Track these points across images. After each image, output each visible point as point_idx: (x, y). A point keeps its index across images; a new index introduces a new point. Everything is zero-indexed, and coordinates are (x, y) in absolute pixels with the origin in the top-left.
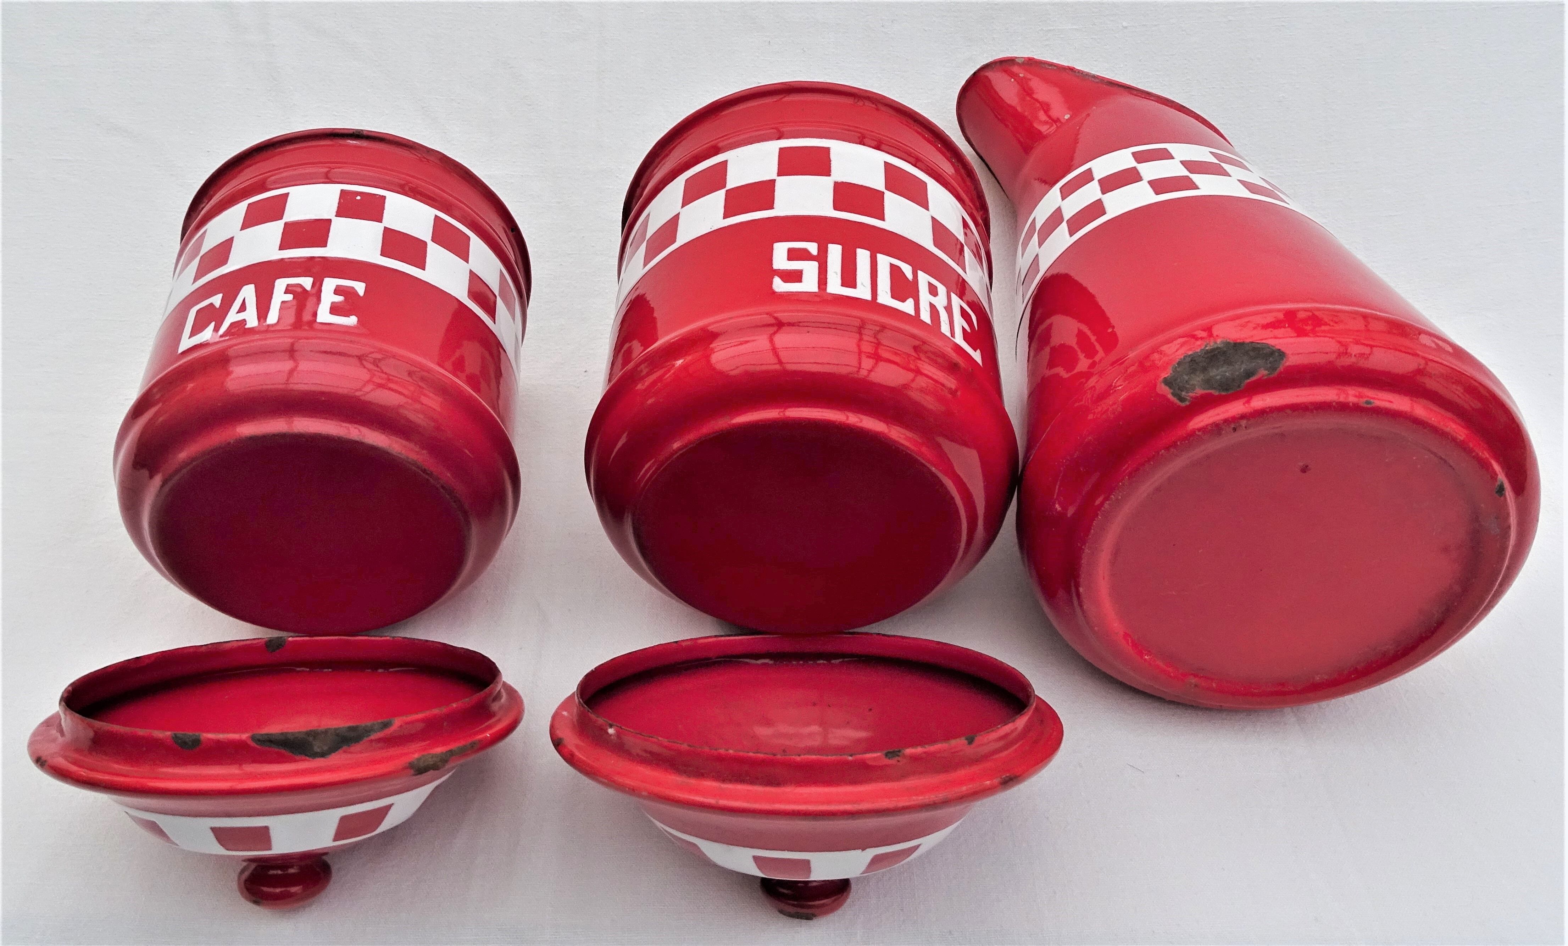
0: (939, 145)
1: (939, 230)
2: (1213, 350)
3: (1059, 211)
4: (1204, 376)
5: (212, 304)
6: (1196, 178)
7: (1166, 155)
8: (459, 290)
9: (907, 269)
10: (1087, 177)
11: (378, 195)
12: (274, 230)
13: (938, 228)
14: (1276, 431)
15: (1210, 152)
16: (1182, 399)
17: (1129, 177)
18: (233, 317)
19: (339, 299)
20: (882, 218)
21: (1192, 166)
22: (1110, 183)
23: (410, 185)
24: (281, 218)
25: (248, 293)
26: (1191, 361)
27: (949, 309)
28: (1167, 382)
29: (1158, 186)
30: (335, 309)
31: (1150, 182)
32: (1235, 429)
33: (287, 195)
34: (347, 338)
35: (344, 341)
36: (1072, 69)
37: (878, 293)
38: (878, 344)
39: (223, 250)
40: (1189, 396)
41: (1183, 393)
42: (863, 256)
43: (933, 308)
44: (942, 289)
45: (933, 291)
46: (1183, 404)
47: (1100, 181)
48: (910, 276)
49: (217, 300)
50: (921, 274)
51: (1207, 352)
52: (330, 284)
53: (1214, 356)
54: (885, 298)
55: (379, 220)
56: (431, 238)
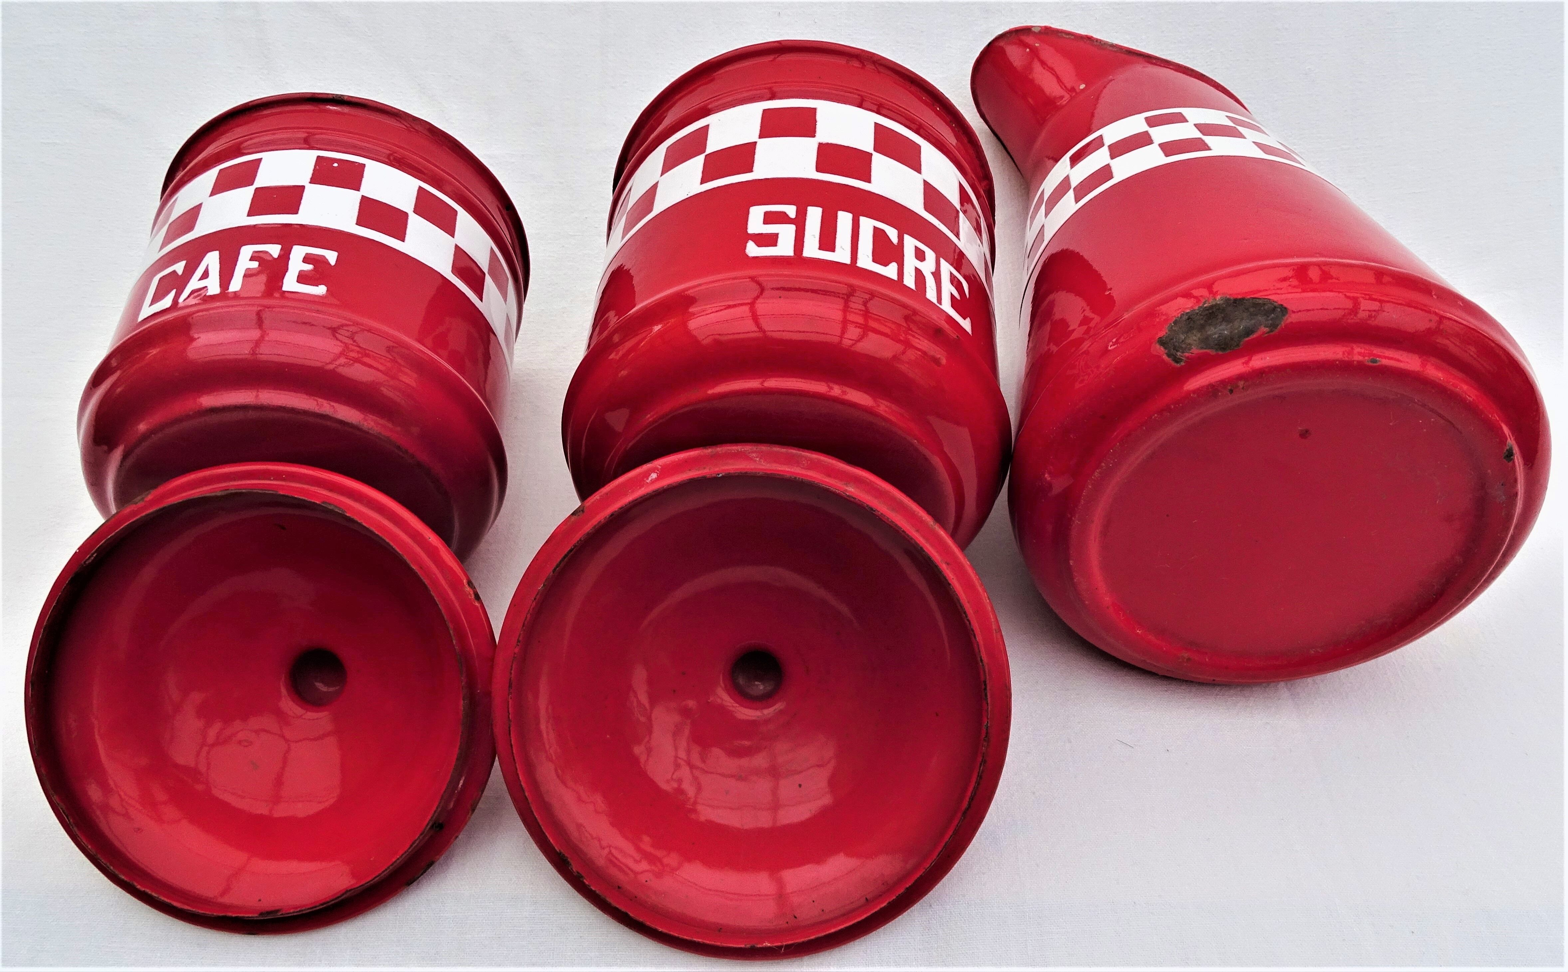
0: (938, 109)
1: (932, 196)
2: (1212, 307)
3: (1067, 179)
4: (1201, 335)
5: (174, 272)
6: (1208, 140)
7: (1181, 119)
8: (443, 265)
9: (892, 233)
10: (1099, 143)
11: (357, 163)
12: (244, 196)
13: (930, 193)
14: (1276, 392)
15: (1227, 116)
16: (1177, 360)
17: (1141, 140)
18: (194, 284)
19: (309, 267)
20: (868, 180)
21: (1206, 129)
22: (1119, 149)
23: (395, 155)
24: (252, 184)
25: (212, 260)
26: (1188, 319)
27: (937, 275)
28: (1162, 342)
29: (1168, 148)
30: (303, 278)
31: (1161, 145)
32: (1231, 391)
33: (260, 160)
34: (314, 307)
35: (310, 310)
36: (1089, 38)
37: (858, 257)
38: (866, 314)
39: (192, 216)
40: (1185, 356)
41: (1179, 354)
42: (844, 219)
43: (919, 274)
44: (930, 255)
45: (920, 255)
46: (1178, 365)
47: (1110, 147)
48: (895, 240)
49: (179, 267)
50: (907, 238)
51: (1207, 309)
52: (298, 252)
53: (1212, 314)
54: (865, 261)
55: (357, 188)
56: (413, 210)
